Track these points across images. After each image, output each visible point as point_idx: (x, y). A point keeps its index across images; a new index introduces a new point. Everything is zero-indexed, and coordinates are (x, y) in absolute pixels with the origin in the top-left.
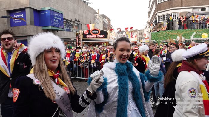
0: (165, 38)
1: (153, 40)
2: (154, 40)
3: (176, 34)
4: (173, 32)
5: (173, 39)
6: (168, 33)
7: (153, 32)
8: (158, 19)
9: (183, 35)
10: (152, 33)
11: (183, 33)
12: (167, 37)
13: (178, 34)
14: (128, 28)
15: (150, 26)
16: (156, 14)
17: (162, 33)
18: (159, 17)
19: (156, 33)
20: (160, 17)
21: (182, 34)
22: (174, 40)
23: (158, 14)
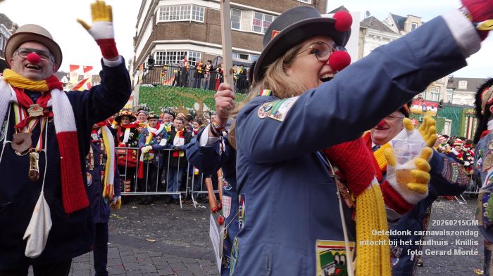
0: (170, 103)
1: (142, 105)
2: (145, 105)
3: (192, 96)
4: (187, 92)
5: (185, 107)
6: (176, 92)
7: (144, 85)
8: (157, 58)
9: (205, 102)
10: (141, 88)
11: (206, 96)
12: (175, 101)
13: (195, 98)
14: (77, 67)
15: (138, 71)
16: (154, 46)
17: (164, 91)
18: (158, 53)
19: (151, 88)
20: (161, 54)
21: (204, 98)
22: (188, 109)
23: (158, 48)
